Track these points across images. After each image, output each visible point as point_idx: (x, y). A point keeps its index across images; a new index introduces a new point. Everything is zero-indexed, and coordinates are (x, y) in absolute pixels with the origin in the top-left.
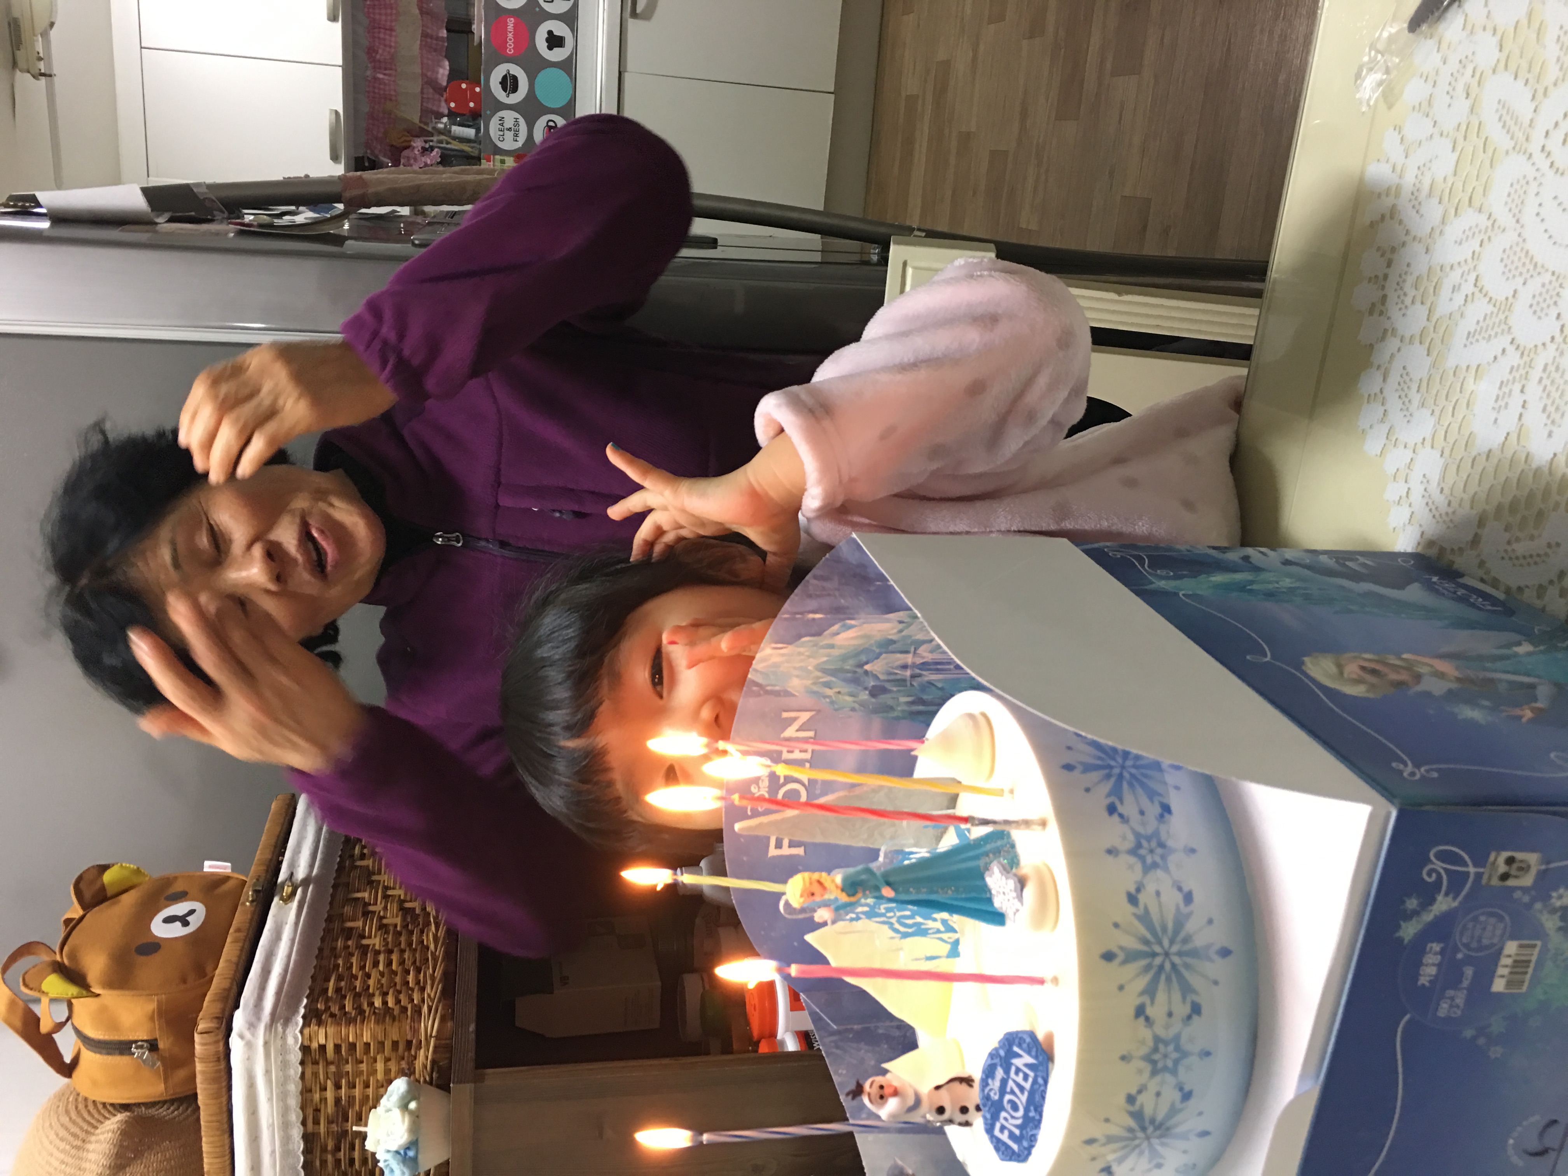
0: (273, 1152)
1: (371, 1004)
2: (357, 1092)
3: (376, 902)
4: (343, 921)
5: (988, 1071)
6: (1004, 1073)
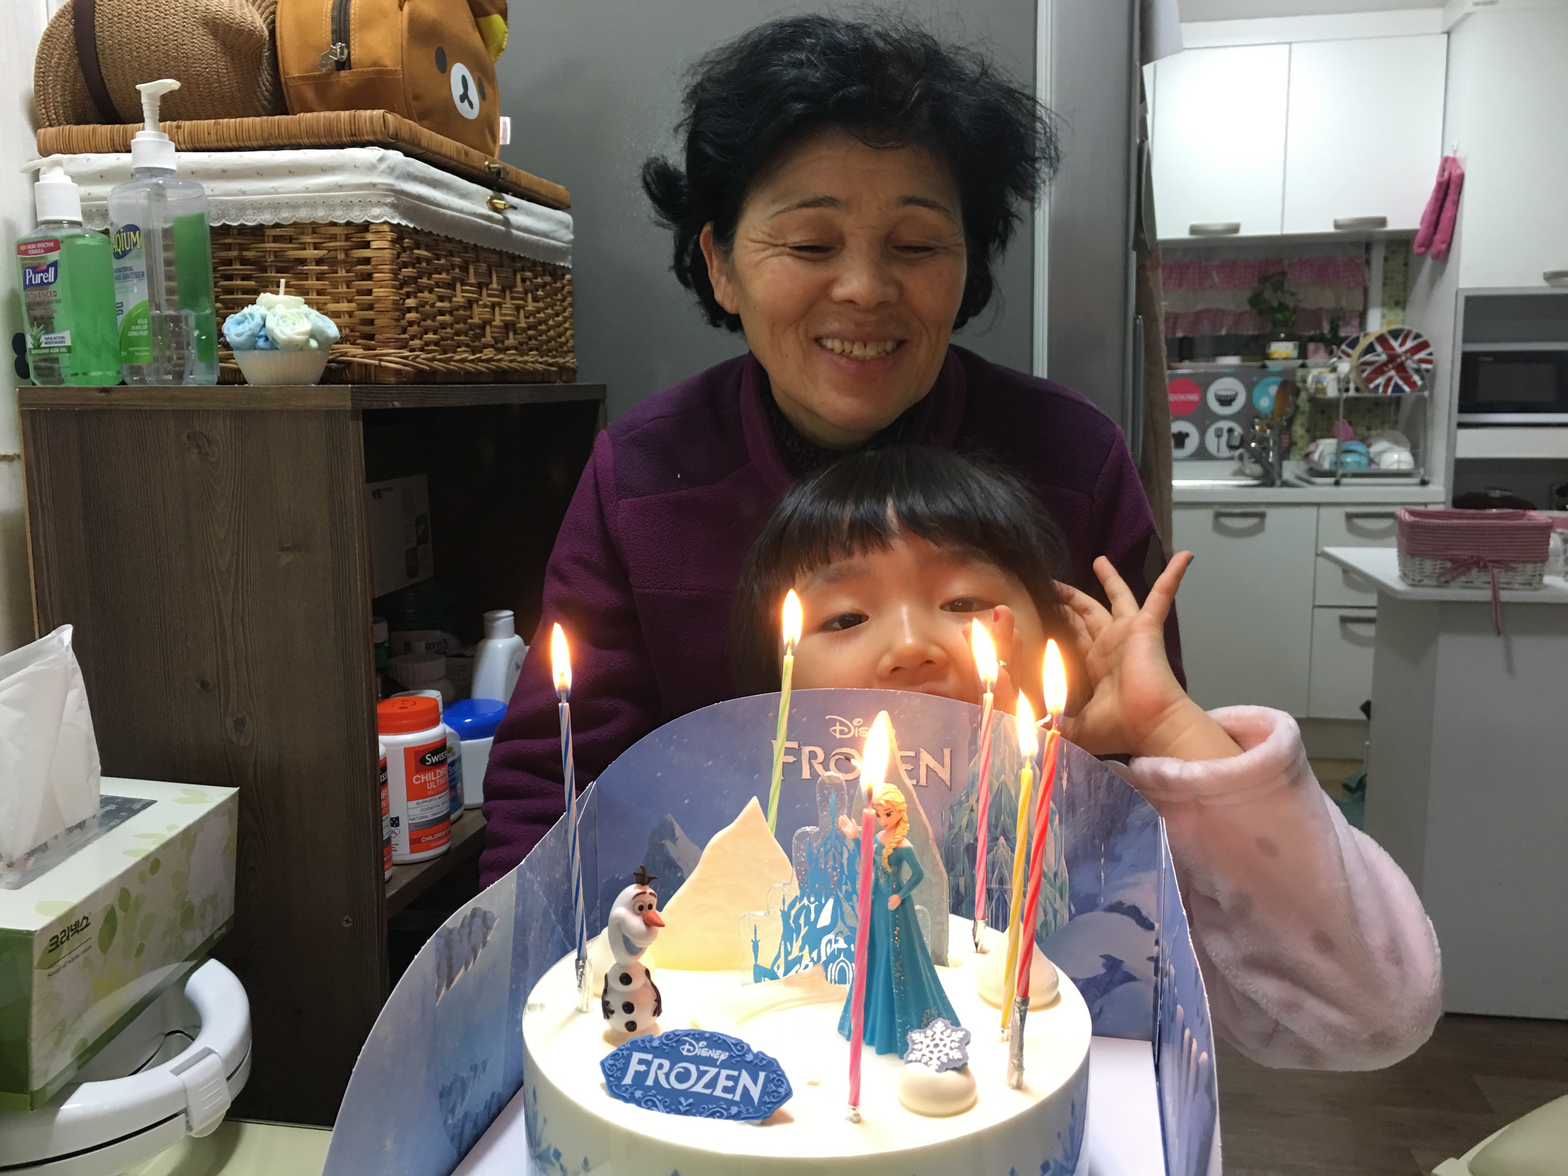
0: (244, 193)
1: (408, 295)
2: (312, 283)
3: (489, 296)
4: (474, 262)
5: (716, 1041)
6: (722, 1061)
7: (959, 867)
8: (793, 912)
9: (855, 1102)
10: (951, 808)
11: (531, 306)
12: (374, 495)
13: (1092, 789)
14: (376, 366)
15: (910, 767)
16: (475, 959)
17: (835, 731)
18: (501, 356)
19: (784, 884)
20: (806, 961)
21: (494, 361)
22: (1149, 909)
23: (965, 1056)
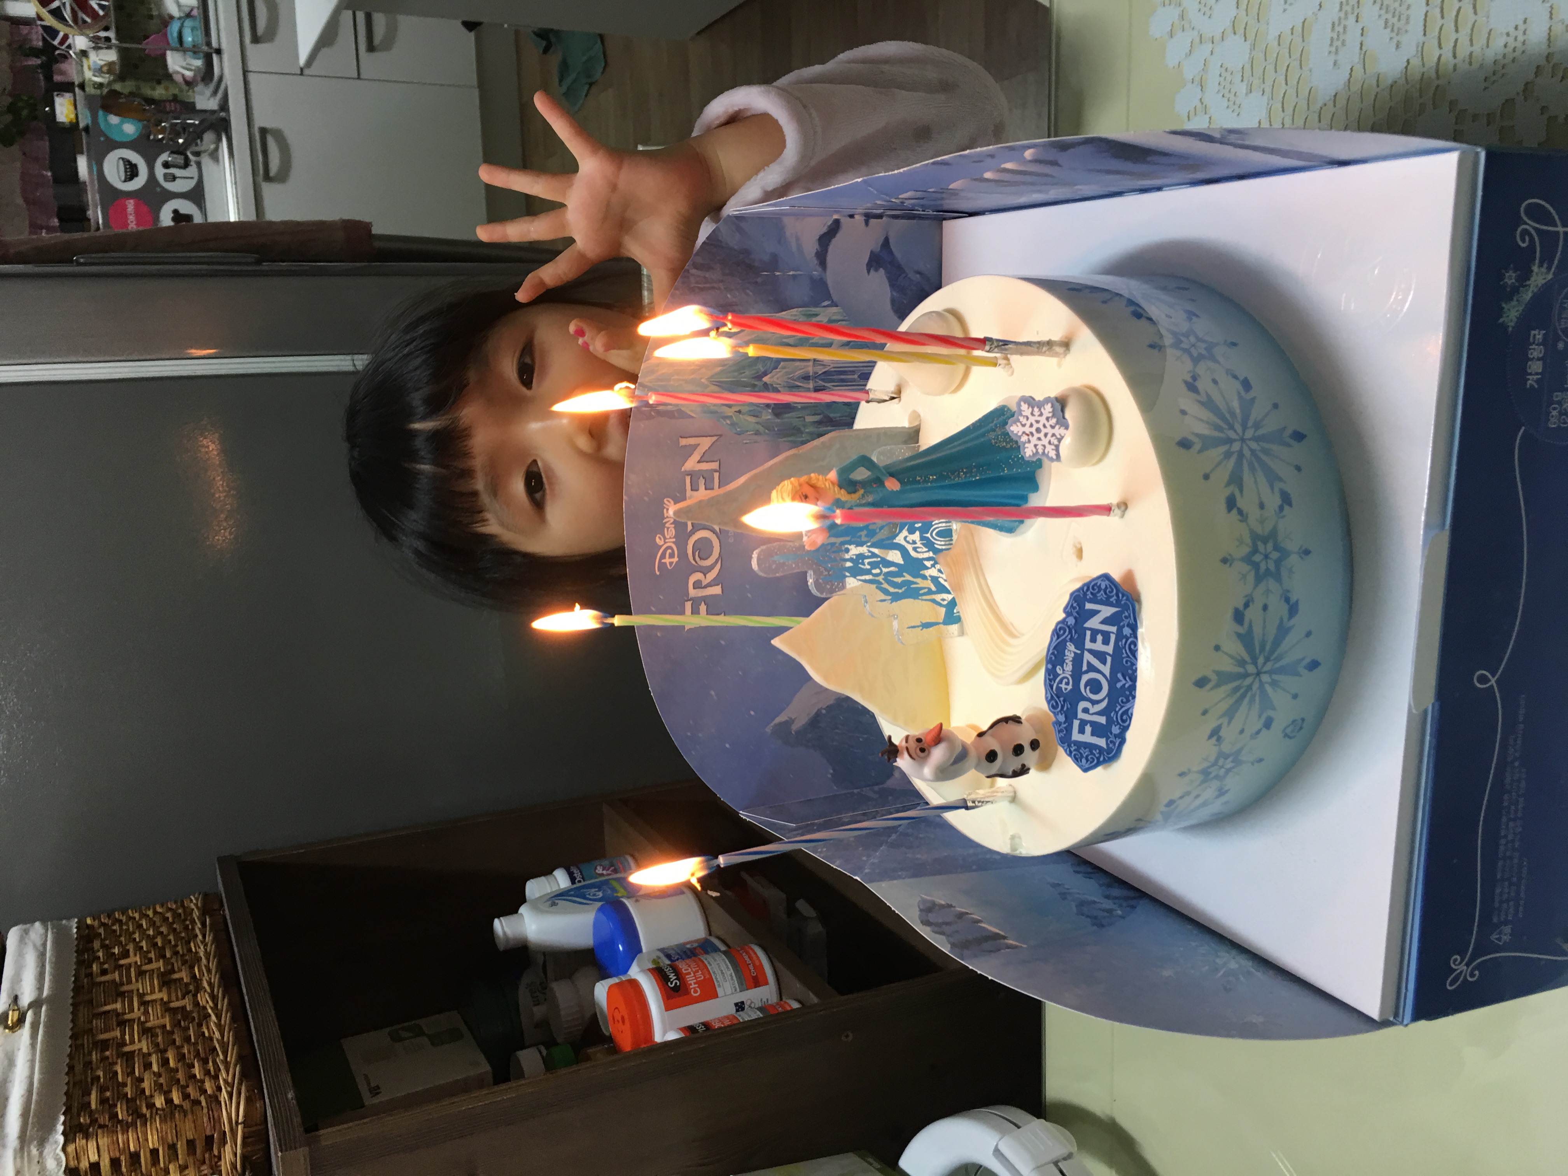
1: (151, 1106)
3: (132, 1010)
4: (93, 1035)
5: (1055, 657)
6: (1076, 648)
7: (797, 423)
8: (892, 590)
9: (1106, 510)
10: (739, 434)
11: (134, 958)
12: (378, 1094)
13: (708, 285)
14: (244, 1127)
15: (702, 482)
16: (967, 913)
17: (671, 563)
18: (205, 984)
19: (866, 602)
20: (933, 572)
21: (213, 991)
22: (820, 226)
23: (1048, 400)
